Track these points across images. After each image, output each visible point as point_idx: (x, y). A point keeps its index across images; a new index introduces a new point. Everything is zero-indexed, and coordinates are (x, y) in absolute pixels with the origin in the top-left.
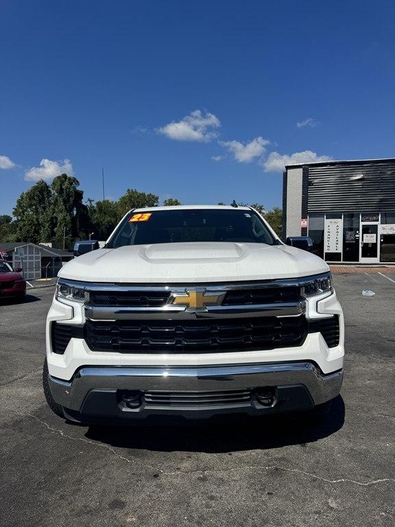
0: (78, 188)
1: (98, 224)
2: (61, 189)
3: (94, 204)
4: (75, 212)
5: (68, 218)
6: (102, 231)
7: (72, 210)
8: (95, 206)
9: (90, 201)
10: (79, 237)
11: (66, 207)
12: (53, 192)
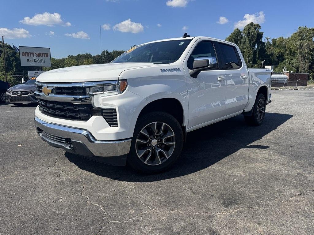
0: (260, 31)
1: (272, 55)
2: (249, 33)
3: (270, 41)
4: (256, 47)
5: (251, 52)
6: (274, 59)
7: (254, 46)
8: (271, 41)
9: (268, 39)
10: (257, 63)
11: (250, 45)
12: (244, 35)
